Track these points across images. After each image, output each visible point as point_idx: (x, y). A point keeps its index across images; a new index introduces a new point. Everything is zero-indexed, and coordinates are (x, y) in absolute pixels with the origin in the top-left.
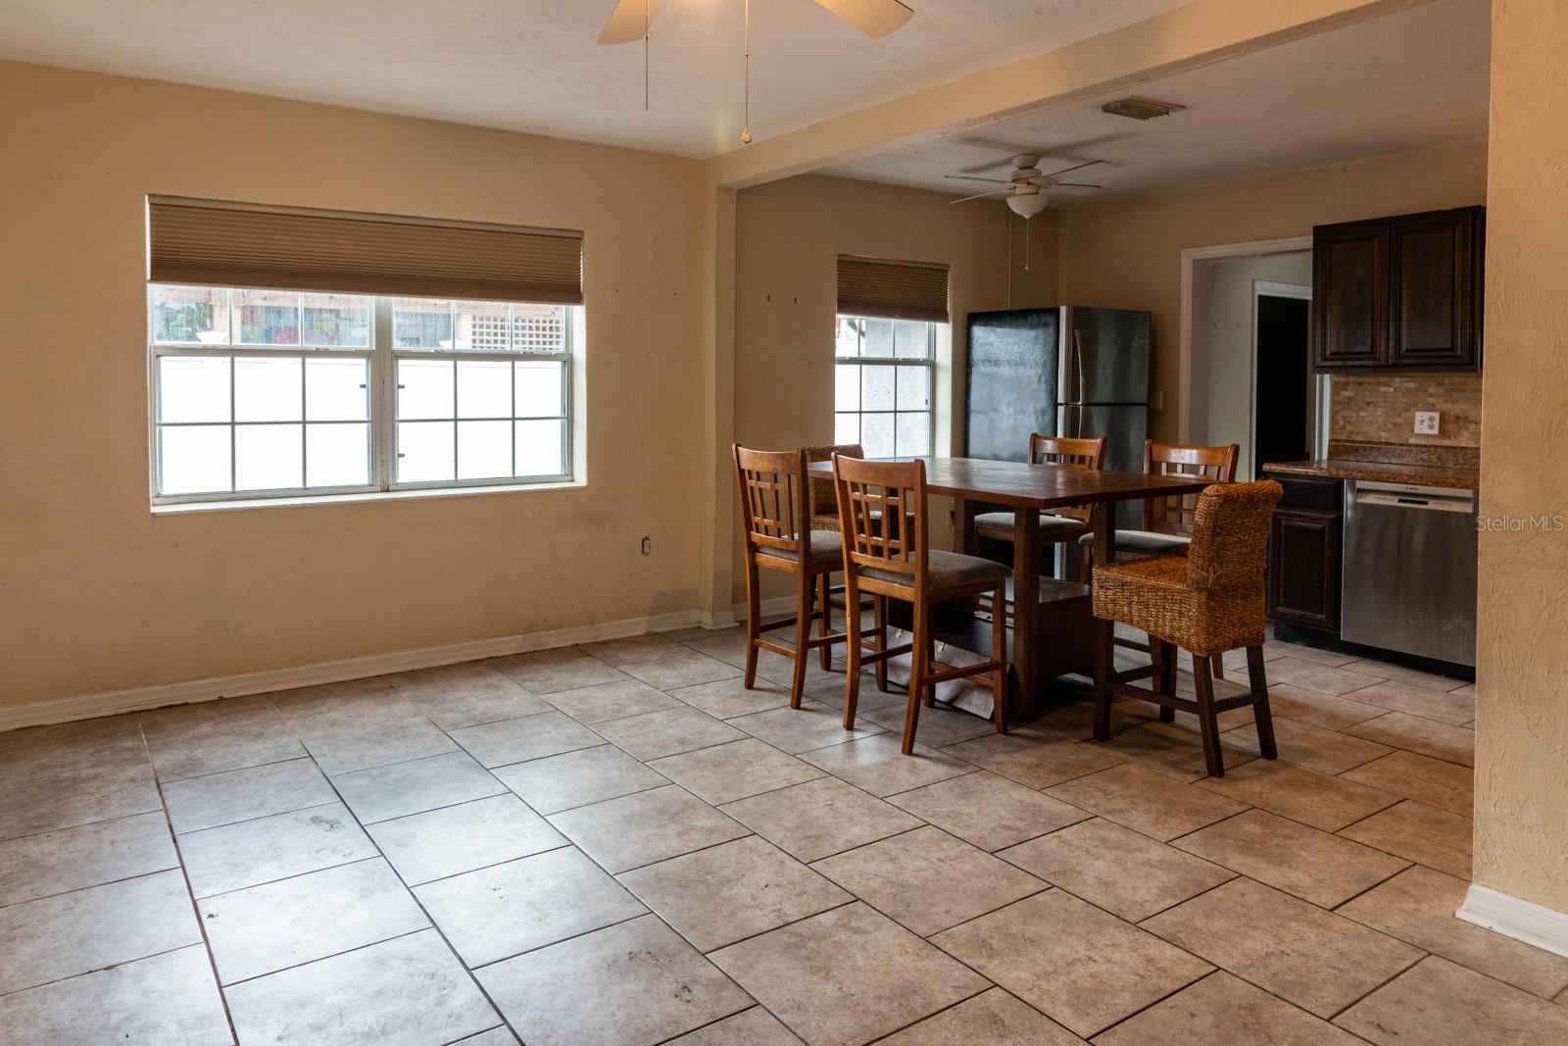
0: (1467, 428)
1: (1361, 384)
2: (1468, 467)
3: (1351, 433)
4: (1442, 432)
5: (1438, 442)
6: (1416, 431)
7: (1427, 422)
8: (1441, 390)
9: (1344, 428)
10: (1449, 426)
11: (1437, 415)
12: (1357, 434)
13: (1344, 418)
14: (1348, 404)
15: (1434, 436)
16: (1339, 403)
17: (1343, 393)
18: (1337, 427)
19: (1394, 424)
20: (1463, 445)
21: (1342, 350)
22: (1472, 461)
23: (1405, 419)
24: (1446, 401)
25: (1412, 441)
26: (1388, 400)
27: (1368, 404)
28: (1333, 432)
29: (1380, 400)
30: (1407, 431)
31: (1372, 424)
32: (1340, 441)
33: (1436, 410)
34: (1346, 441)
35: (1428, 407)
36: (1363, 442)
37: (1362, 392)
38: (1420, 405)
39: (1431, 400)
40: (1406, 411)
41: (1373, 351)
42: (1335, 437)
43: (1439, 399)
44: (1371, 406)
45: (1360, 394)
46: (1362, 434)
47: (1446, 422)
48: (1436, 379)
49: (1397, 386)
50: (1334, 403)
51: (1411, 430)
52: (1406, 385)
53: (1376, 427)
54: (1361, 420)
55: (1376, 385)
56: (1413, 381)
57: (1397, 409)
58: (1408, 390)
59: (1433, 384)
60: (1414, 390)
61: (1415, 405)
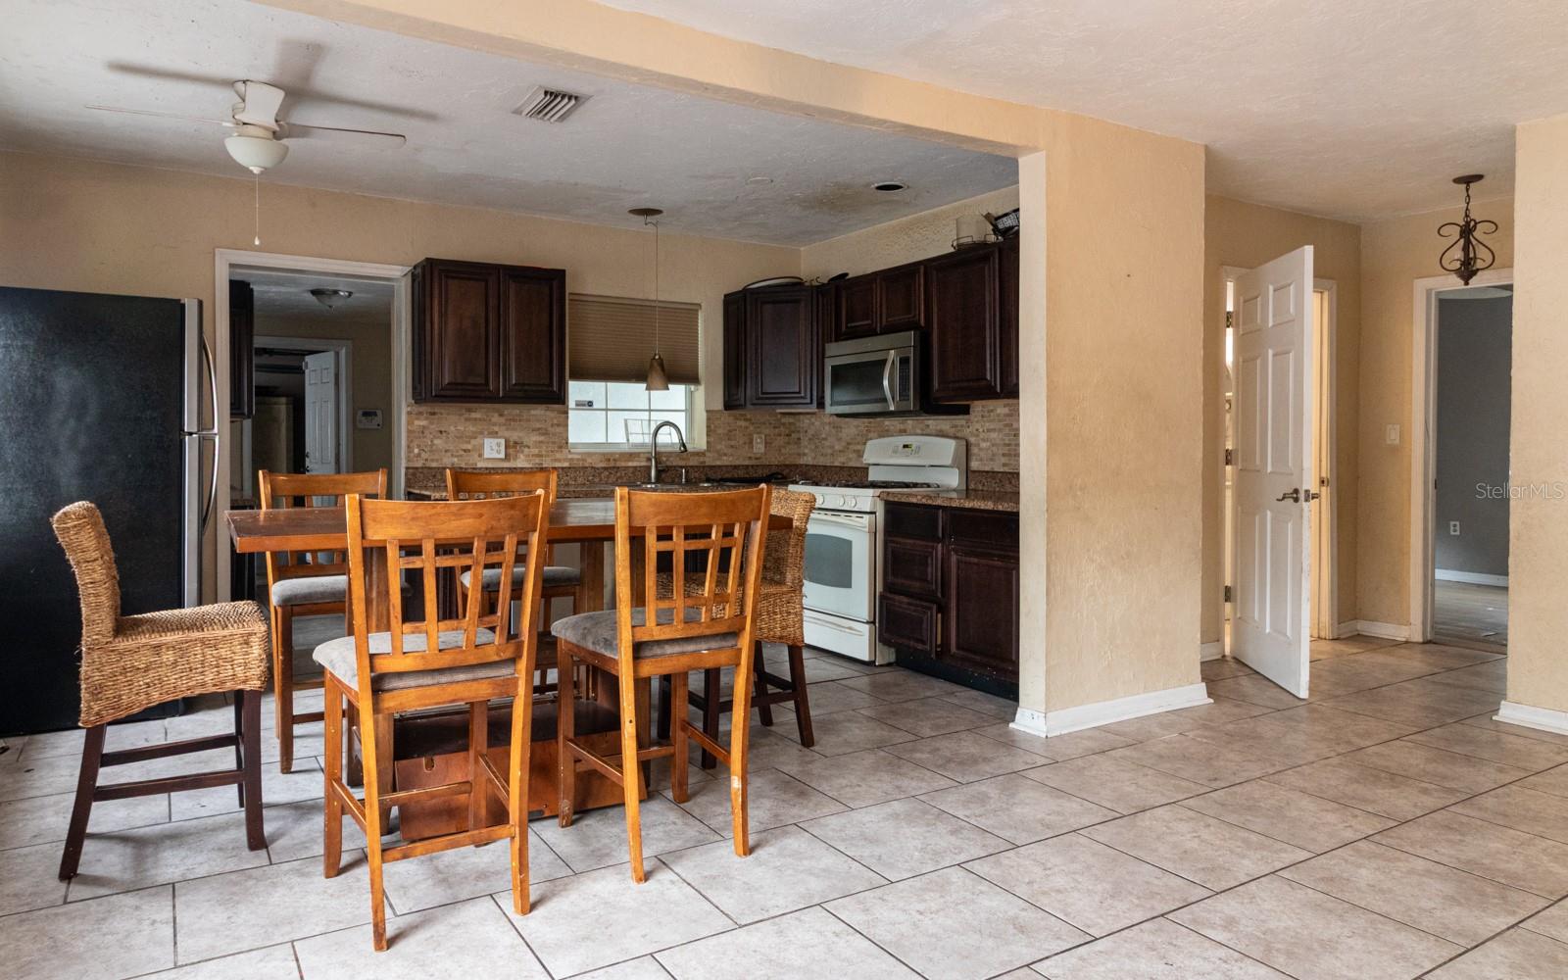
0: (523, 452)
1: (434, 414)
3: (426, 460)
4: (507, 457)
5: (505, 465)
6: (486, 456)
7: (495, 448)
8: (502, 420)
9: (419, 455)
10: (511, 451)
11: (503, 441)
12: (432, 460)
13: (418, 446)
14: (423, 432)
15: (501, 459)
16: (413, 432)
17: (417, 423)
18: (412, 455)
19: (465, 451)
20: (520, 465)
21: (461, 381)
23: (474, 446)
24: (507, 429)
25: (479, 465)
26: (459, 428)
27: (441, 432)
28: (409, 460)
29: (452, 428)
30: (476, 456)
31: (446, 451)
32: (417, 468)
33: (500, 437)
34: (422, 468)
35: (494, 434)
36: (439, 468)
37: (435, 421)
38: (486, 433)
39: (496, 429)
40: (475, 438)
41: (487, 383)
42: (411, 465)
43: (504, 428)
44: (444, 434)
45: (432, 424)
46: (437, 460)
47: (512, 447)
48: (497, 411)
49: (467, 416)
50: (409, 432)
51: (480, 455)
52: (474, 415)
53: (449, 454)
54: (434, 447)
55: (448, 414)
56: (479, 412)
57: (466, 437)
58: (476, 419)
59: (496, 415)
60: (480, 420)
61: (481, 433)
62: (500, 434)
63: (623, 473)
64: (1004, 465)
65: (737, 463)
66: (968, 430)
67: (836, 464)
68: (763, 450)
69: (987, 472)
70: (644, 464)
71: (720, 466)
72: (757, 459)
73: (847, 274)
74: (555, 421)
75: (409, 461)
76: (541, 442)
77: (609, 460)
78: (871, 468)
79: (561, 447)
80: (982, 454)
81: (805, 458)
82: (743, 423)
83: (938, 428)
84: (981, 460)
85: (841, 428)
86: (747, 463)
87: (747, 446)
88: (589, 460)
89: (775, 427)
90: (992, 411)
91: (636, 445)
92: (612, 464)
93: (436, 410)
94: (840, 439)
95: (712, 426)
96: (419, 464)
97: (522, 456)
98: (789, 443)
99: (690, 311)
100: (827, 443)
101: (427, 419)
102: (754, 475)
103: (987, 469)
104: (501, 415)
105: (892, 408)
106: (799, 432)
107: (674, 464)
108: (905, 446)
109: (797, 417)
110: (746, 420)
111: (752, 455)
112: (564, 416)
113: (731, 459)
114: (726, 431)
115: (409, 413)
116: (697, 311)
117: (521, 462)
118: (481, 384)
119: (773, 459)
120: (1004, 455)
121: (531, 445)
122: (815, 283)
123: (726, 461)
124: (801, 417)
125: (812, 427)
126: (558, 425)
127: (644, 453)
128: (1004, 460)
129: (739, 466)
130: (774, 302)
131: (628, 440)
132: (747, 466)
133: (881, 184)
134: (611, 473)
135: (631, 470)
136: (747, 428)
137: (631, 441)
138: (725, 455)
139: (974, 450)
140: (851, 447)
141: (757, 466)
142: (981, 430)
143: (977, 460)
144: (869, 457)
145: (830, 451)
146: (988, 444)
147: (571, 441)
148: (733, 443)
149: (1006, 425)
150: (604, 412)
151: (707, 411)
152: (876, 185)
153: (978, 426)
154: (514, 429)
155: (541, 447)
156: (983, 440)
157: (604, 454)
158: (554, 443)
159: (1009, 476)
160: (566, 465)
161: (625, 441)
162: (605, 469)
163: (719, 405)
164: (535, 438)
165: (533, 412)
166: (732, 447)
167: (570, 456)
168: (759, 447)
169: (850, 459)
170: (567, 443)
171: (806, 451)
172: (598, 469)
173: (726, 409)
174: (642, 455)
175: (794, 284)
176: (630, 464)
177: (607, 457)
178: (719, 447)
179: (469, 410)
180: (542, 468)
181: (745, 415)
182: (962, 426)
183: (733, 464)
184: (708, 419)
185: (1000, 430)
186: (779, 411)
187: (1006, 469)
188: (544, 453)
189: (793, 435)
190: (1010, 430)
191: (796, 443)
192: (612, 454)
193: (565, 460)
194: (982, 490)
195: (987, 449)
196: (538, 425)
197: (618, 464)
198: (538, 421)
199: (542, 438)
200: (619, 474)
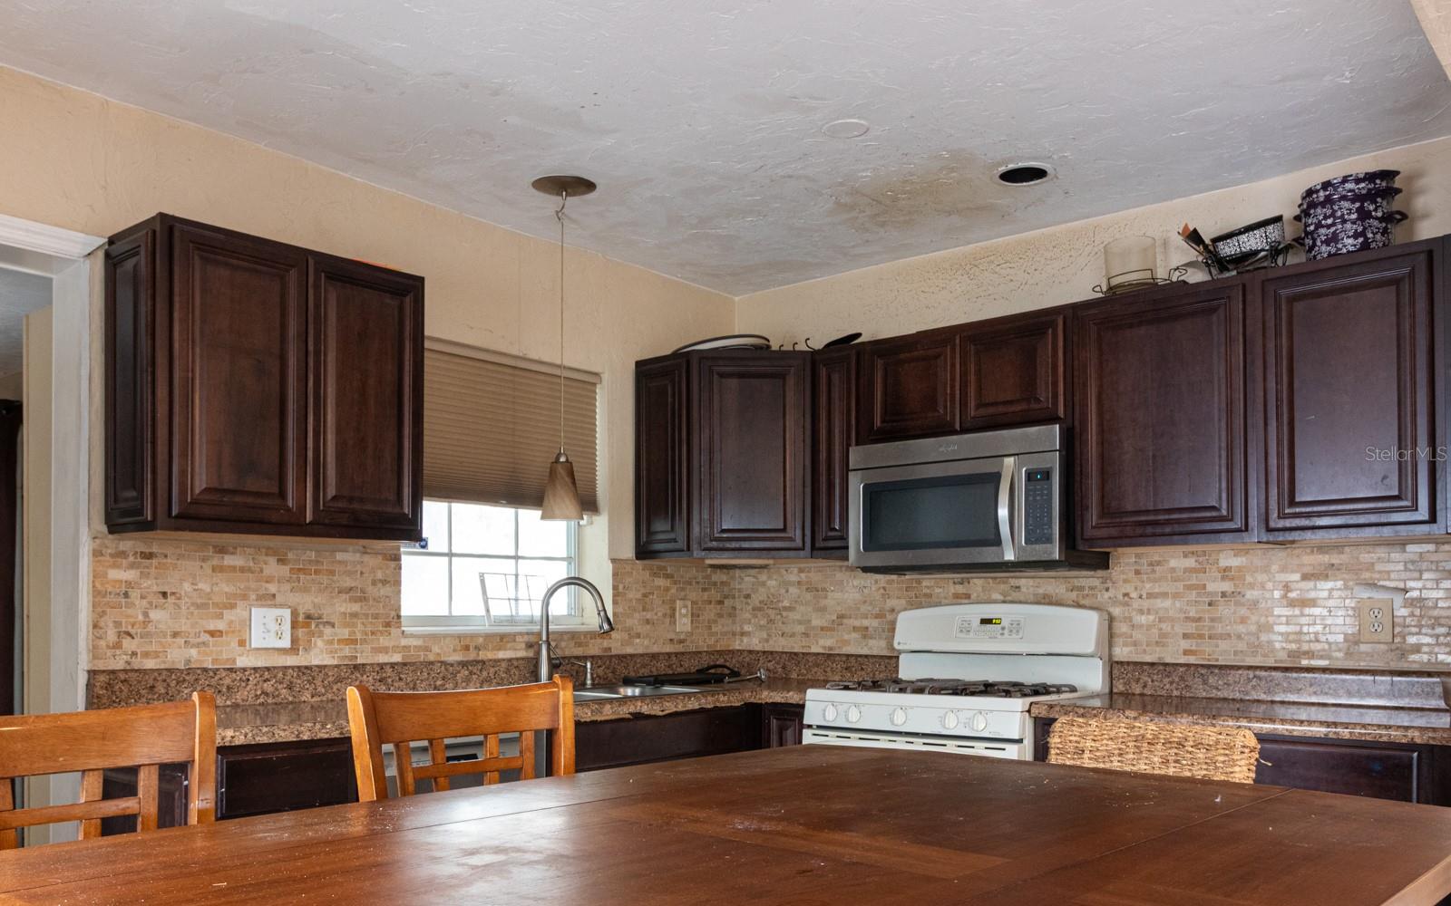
0: (321, 635)
1: (150, 556)
2: (330, 696)
3: (134, 654)
4: (294, 649)
5: (291, 661)
6: (253, 644)
7: (274, 627)
8: (283, 570)
9: (118, 645)
10: (302, 632)
11: (287, 613)
12: (146, 655)
13: (116, 624)
14: (126, 595)
15: (283, 649)
17: (114, 574)
18: (103, 643)
19: (212, 634)
20: (316, 662)
21: (225, 487)
22: (335, 687)
23: (232, 623)
24: (294, 590)
25: (242, 662)
26: (200, 586)
27: (164, 594)
28: (95, 653)
29: (187, 586)
30: (234, 644)
31: (175, 635)
32: (113, 672)
33: (281, 606)
34: (125, 671)
35: (268, 600)
36: (159, 671)
37: (153, 571)
38: (254, 597)
39: (272, 588)
40: (233, 606)
41: (282, 494)
42: (101, 666)
43: (287, 587)
44: (171, 599)
45: (147, 576)
46: (156, 655)
47: (304, 623)
48: (271, 552)
49: (215, 562)
50: (97, 593)
51: (242, 643)
52: (229, 560)
53: (181, 641)
54: (151, 628)
55: (180, 557)
56: (244, 552)
57: (216, 605)
58: (233, 569)
59: (272, 561)
60: (242, 570)
61: (245, 597)
62: (279, 599)
63: (492, 670)
64: (1186, 652)
65: (655, 649)
66: (1106, 595)
67: (814, 649)
68: (689, 628)
69: (1152, 664)
70: (522, 654)
71: (632, 656)
72: (681, 642)
73: (858, 335)
74: (379, 575)
75: (95, 657)
76: (354, 615)
77: (467, 648)
78: (902, 657)
79: (388, 625)
80: (1137, 635)
81: (745, 640)
82: (660, 582)
83: (1041, 591)
84: (1135, 644)
85: (824, 590)
86: (668, 649)
87: (668, 620)
88: (436, 649)
89: (704, 590)
90: (1159, 563)
91: (500, 621)
92: (472, 656)
93: (155, 549)
94: (823, 609)
95: (621, 587)
96: (118, 664)
97: (320, 643)
98: (720, 616)
99: (584, 384)
100: (793, 616)
101: (132, 566)
102: (680, 670)
103: (1148, 659)
104: (282, 561)
105: (1010, 556)
106: (734, 597)
107: (567, 653)
108: (985, 621)
109: (731, 572)
110: (667, 576)
111: (673, 636)
112: (393, 564)
113: (646, 642)
114: (639, 596)
115: (97, 553)
116: (594, 384)
117: (318, 655)
118: (269, 495)
119: (701, 643)
120: (1186, 636)
121: (334, 619)
122: (802, 347)
123: (638, 646)
124: (738, 572)
125: (762, 590)
126: (384, 582)
127: (521, 634)
128: (1185, 644)
129: (659, 654)
130: (741, 376)
131: (488, 611)
132: (669, 655)
133: (1011, 166)
134: (471, 673)
135: (504, 665)
136: (667, 589)
137: (493, 613)
138: (638, 636)
139: (1122, 628)
140: (845, 621)
141: (683, 653)
142: (1134, 595)
143: (1125, 645)
144: (902, 640)
145: (801, 629)
146: (1151, 618)
147: (405, 611)
148: (649, 615)
149: (1189, 587)
150: (446, 559)
151: (613, 561)
152: (1003, 169)
153: (1129, 588)
154: (306, 590)
155: (354, 625)
156: (1141, 612)
157: (460, 637)
158: (376, 616)
159: (1203, 671)
160: (397, 658)
161: (483, 613)
162: (464, 664)
163: (628, 551)
164: (343, 606)
165: (339, 556)
166: (648, 622)
167: (404, 642)
168: (683, 624)
169: (847, 642)
170: (399, 617)
171: (747, 628)
172: (452, 665)
173: (637, 558)
174: (519, 639)
175: (757, 348)
176: (501, 655)
177: (465, 641)
178: (629, 622)
179: (222, 550)
180: (356, 667)
181: (664, 568)
182: (1092, 588)
183: (649, 651)
184: (615, 575)
185: (1176, 596)
186: (708, 562)
187: (1192, 660)
188: (359, 636)
189: (726, 602)
190: (1199, 595)
191: (730, 615)
192: (473, 636)
193: (396, 649)
194: (1142, 695)
195: (1149, 627)
196: (348, 582)
197: (483, 655)
198: (349, 573)
199: (356, 607)
200: (485, 674)
